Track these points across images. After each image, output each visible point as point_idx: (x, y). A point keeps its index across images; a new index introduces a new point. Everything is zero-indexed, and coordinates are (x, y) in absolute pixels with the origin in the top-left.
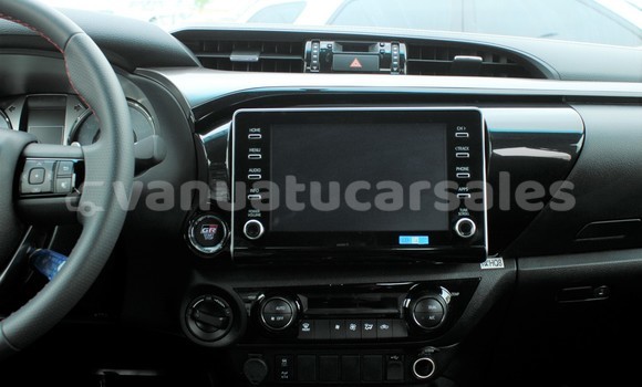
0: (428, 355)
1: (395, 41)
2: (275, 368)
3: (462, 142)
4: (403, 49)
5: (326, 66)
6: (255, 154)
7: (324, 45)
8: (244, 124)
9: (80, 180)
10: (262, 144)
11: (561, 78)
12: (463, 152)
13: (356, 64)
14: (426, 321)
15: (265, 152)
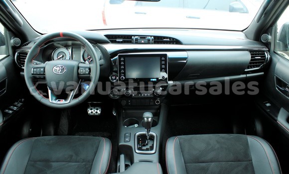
0: (158, 100)
1: (151, 36)
2: (128, 102)
3: (163, 60)
4: (153, 37)
5: (137, 42)
6: (122, 63)
7: (136, 37)
8: (120, 57)
9: (90, 72)
10: (124, 61)
11: (185, 45)
12: (163, 63)
13: (143, 42)
14: (157, 94)
15: (124, 63)
